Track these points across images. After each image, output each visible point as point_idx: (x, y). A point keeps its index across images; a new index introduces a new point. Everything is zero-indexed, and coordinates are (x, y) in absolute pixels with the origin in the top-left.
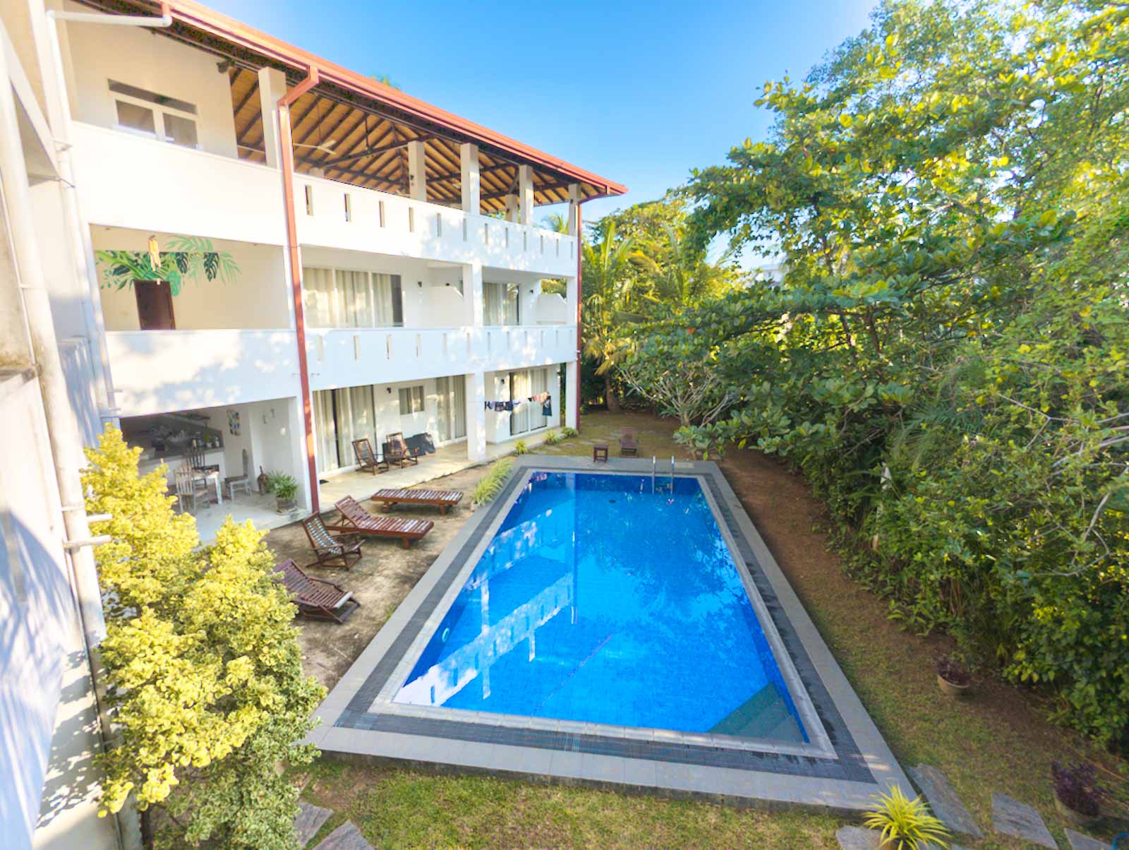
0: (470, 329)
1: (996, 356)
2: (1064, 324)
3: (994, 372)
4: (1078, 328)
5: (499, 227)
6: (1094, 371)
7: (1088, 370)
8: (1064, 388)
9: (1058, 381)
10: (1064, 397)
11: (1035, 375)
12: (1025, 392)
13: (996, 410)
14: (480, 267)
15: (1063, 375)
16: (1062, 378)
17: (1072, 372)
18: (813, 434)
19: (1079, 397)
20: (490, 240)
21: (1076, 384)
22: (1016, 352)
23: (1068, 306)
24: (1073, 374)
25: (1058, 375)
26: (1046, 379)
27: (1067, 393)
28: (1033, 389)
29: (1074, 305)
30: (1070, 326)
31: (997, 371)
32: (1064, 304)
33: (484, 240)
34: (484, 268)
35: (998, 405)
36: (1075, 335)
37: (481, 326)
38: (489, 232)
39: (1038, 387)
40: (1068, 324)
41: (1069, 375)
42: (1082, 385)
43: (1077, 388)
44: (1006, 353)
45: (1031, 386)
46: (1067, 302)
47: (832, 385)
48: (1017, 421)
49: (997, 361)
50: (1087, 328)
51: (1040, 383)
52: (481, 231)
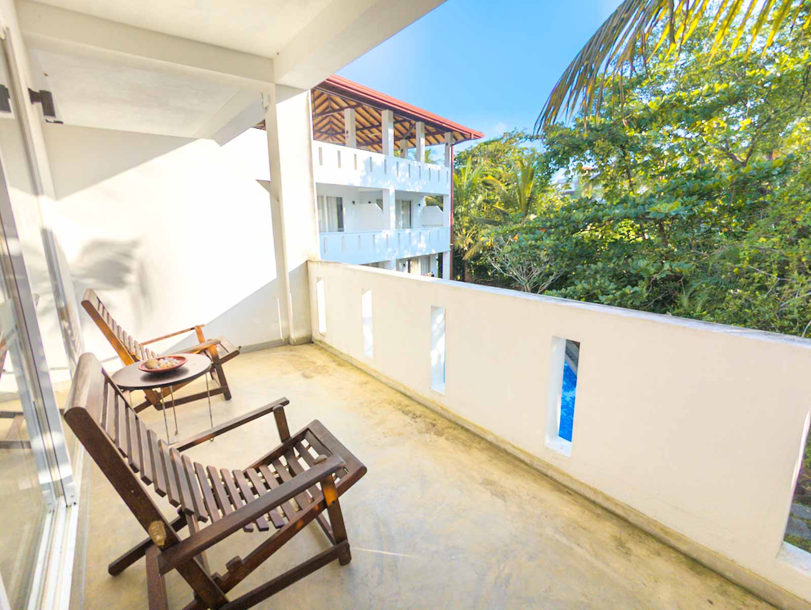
0: (388, 232)
1: (745, 244)
2: (786, 225)
3: (745, 254)
4: (795, 227)
5: (404, 164)
6: (804, 252)
7: (801, 252)
8: (787, 263)
9: (783, 258)
10: (787, 268)
11: (769, 256)
12: (763, 265)
13: (746, 276)
14: (394, 191)
15: (785, 254)
16: (786, 257)
17: (792, 253)
18: (633, 293)
19: (795, 267)
20: (400, 173)
21: (793, 260)
22: (757, 242)
23: (789, 214)
24: (792, 254)
25: (783, 256)
26: (776, 257)
27: (788, 265)
28: (768, 264)
29: (792, 214)
30: (790, 227)
31: (747, 253)
32: (787, 214)
33: (396, 174)
34: (397, 192)
35: (747, 273)
36: (793, 231)
37: (394, 230)
38: (399, 168)
39: (771, 263)
40: (788, 226)
41: (790, 255)
42: (798, 261)
43: (794, 262)
44: (751, 243)
45: (766, 262)
46: (789, 212)
47: (642, 263)
48: (758, 282)
49: (746, 248)
50: (800, 227)
51: (772, 260)
52: (394, 168)
